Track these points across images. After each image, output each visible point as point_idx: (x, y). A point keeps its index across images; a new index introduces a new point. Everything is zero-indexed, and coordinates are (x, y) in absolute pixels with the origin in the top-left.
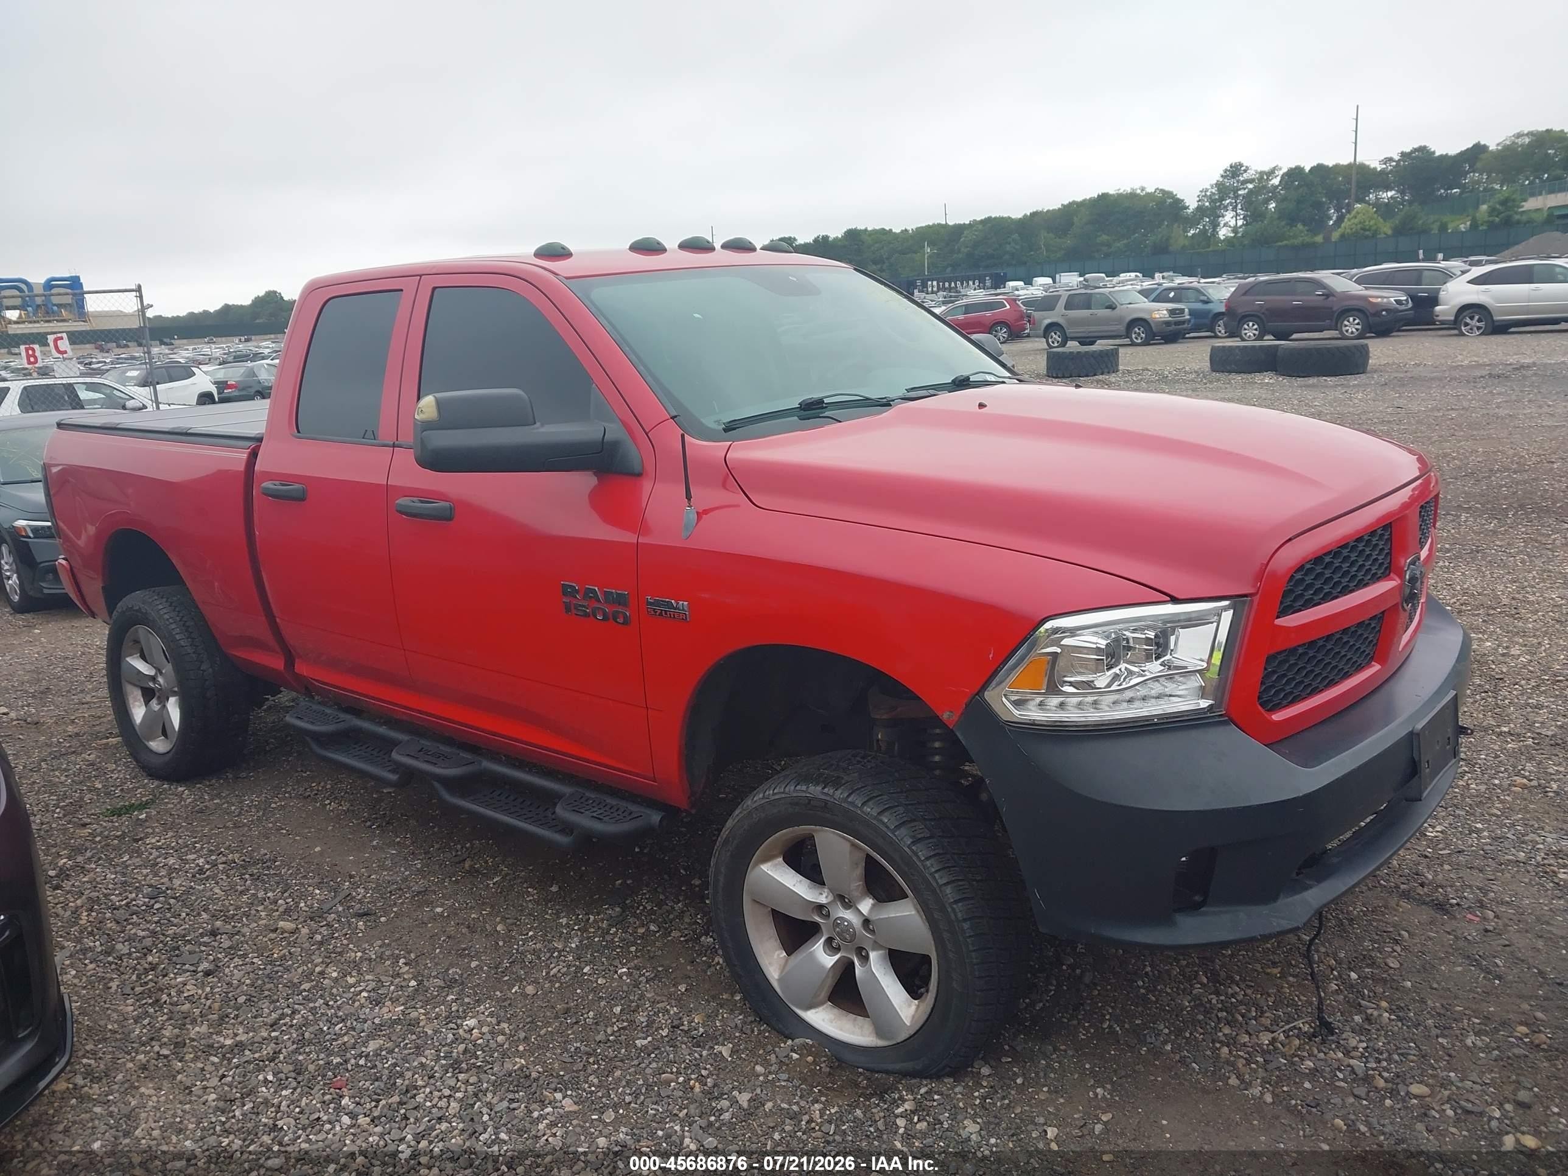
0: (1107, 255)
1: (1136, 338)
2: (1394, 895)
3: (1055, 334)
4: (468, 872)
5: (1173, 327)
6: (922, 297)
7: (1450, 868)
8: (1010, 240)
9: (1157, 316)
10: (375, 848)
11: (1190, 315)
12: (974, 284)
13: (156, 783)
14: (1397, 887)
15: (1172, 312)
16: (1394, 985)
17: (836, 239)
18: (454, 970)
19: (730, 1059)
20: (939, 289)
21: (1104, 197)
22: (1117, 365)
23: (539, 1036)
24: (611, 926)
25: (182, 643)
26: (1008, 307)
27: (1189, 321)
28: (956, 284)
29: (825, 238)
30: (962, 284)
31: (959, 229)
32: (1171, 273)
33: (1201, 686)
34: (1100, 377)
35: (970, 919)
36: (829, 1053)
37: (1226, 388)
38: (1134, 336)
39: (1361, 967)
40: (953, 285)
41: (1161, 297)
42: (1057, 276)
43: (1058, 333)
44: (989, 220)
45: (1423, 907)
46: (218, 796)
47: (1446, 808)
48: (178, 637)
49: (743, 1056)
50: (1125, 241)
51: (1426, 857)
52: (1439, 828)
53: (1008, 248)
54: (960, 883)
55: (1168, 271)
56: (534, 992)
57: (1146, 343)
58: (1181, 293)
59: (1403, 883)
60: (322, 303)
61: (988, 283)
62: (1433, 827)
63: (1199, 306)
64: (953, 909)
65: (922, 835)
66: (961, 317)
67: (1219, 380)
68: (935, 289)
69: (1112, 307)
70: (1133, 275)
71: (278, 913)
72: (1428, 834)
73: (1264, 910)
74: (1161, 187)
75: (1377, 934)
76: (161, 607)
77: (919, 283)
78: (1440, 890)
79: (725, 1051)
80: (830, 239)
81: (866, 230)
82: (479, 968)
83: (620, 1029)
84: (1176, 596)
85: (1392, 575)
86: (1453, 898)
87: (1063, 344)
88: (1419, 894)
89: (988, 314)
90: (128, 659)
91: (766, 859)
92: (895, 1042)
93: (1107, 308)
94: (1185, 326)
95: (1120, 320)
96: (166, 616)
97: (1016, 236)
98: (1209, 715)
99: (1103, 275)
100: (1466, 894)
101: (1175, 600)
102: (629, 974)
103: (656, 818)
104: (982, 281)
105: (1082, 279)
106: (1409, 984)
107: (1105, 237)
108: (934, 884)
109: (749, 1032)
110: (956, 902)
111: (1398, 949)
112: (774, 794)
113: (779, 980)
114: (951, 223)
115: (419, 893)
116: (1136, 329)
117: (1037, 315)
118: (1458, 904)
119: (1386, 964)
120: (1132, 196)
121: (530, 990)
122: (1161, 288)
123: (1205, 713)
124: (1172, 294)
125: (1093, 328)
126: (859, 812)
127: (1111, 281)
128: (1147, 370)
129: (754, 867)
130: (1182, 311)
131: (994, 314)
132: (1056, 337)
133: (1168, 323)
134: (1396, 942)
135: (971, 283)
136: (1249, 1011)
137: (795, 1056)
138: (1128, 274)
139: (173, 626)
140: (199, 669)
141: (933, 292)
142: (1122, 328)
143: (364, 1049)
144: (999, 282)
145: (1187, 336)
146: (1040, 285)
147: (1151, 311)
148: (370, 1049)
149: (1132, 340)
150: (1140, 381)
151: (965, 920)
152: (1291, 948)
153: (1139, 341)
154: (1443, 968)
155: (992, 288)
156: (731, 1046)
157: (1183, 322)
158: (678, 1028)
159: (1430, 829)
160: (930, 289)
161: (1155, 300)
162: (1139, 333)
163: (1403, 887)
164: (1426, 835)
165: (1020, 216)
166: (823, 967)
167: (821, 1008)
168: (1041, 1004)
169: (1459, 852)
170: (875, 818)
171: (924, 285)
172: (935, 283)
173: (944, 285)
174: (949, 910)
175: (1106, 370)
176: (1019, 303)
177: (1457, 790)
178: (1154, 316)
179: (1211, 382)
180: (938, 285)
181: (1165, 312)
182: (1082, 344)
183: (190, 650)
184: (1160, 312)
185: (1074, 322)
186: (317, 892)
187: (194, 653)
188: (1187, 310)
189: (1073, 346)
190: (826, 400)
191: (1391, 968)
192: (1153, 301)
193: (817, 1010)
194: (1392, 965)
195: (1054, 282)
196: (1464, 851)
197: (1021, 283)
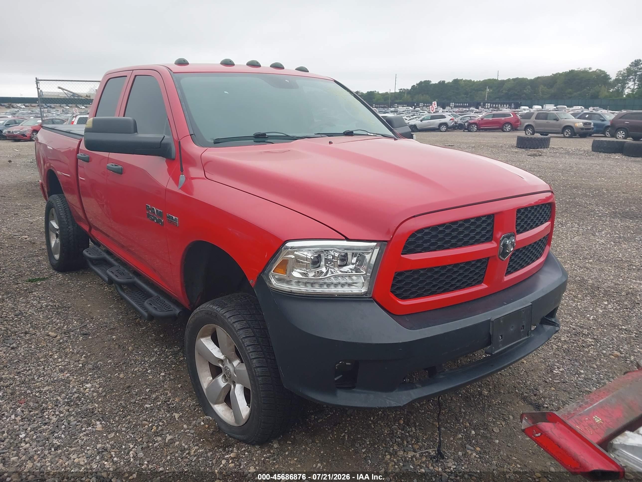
0: (570, 98)
1: (566, 134)
2: (519, 397)
3: (530, 129)
4: (136, 324)
5: (584, 131)
6: (482, 110)
7: (554, 389)
8: (526, 88)
9: (578, 125)
10: (110, 308)
11: (594, 126)
12: (506, 106)
13: (54, 271)
14: (522, 394)
15: (585, 124)
16: (490, 441)
17: (449, 83)
18: (100, 362)
19: (177, 419)
20: (490, 107)
21: (572, 72)
22: (549, 145)
23: (111, 396)
24: (171, 355)
25: (62, 217)
26: (512, 116)
27: (593, 128)
28: (498, 106)
29: (444, 82)
30: (501, 106)
31: (503, 82)
32: (598, 108)
33: (363, 282)
34: (540, 150)
35: (261, 376)
36: (217, 425)
37: (596, 159)
38: (565, 133)
39: (480, 429)
40: (497, 106)
41: (582, 117)
42: (544, 105)
43: (531, 129)
44: (517, 79)
45: (529, 405)
46: (71, 279)
47: (571, 361)
48: (61, 214)
49: (183, 419)
50: (579, 93)
51: (546, 382)
52: (561, 370)
53: (525, 91)
54: (261, 359)
55: (597, 107)
56: (123, 377)
57: (570, 137)
58: (591, 116)
59: (526, 393)
60: (107, 80)
61: (513, 106)
62: (558, 368)
63: (599, 122)
64: (255, 370)
65: (249, 335)
66: (491, 119)
67: (594, 155)
68: (489, 107)
69: (557, 120)
70: (580, 107)
71: (54, 329)
72: (554, 371)
73: (384, 395)
74: (599, 69)
75: (498, 415)
76: (58, 202)
77: (482, 104)
78: (543, 399)
79: (177, 415)
80: (446, 82)
81: (462, 80)
82: (111, 363)
83: (143, 398)
84: (348, 237)
85: (493, 241)
86: (546, 404)
87: (533, 134)
88: (531, 399)
89: (503, 118)
90: (51, 221)
91: (203, 336)
92: (239, 426)
93: (554, 120)
94: (591, 130)
95: (560, 126)
96: (59, 206)
97: (529, 87)
98: (364, 296)
99: (566, 106)
100: (554, 403)
101: (347, 239)
102: (164, 376)
103: (177, 311)
104: (510, 105)
105: (555, 107)
106: (497, 441)
107: (570, 90)
108: (249, 358)
109: (192, 409)
110: (257, 367)
111: (503, 424)
112: (202, 308)
113: (206, 389)
114: (499, 79)
115: (112, 329)
116: (567, 130)
117: (522, 120)
118: (547, 407)
119: (492, 430)
120: (585, 72)
121: (122, 376)
122: (583, 113)
123: (362, 295)
124: (587, 116)
125: (546, 129)
126: (226, 321)
127: (569, 109)
128: (562, 148)
129: (198, 339)
130: (590, 124)
131: (505, 119)
132: (530, 131)
133: (582, 129)
134: (505, 420)
135: (505, 105)
136: (412, 440)
137: (202, 423)
138: (577, 107)
139: (60, 210)
140: (67, 228)
141: (488, 108)
142: (560, 130)
143: (42, 389)
144: (518, 106)
145: (592, 135)
146: (536, 109)
147: (574, 123)
148: (44, 390)
149: (564, 135)
150: (556, 153)
151: (259, 376)
152: (453, 415)
153: (568, 136)
154: (520, 437)
155: (514, 108)
156: (181, 414)
157: (589, 129)
158: (166, 402)
159: (556, 369)
160: (486, 107)
161: (579, 118)
162: (568, 132)
163: (525, 394)
164: (553, 372)
165: (532, 78)
166: (220, 387)
167: (221, 405)
168: (321, 420)
169: (564, 382)
170: (231, 324)
171: (484, 105)
172: (489, 104)
173: (493, 105)
174: (253, 370)
175: (543, 147)
176: (518, 115)
177: (582, 353)
178: (576, 125)
179: (590, 156)
180: (490, 105)
181: (582, 124)
182: (541, 135)
183: (65, 220)
184: (579, 123)
185: (540, 125)
186: (75, 322)
187: (66, 221)
188: (592, 124)
189: (538, 135)
190: (267, 134)
191: (494, 432)
192: (578, 118)
193: (219, 405)
194: (495, 431)
195: (542, 108)
196: (567, 382)
197: (527, 107)
